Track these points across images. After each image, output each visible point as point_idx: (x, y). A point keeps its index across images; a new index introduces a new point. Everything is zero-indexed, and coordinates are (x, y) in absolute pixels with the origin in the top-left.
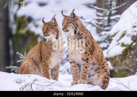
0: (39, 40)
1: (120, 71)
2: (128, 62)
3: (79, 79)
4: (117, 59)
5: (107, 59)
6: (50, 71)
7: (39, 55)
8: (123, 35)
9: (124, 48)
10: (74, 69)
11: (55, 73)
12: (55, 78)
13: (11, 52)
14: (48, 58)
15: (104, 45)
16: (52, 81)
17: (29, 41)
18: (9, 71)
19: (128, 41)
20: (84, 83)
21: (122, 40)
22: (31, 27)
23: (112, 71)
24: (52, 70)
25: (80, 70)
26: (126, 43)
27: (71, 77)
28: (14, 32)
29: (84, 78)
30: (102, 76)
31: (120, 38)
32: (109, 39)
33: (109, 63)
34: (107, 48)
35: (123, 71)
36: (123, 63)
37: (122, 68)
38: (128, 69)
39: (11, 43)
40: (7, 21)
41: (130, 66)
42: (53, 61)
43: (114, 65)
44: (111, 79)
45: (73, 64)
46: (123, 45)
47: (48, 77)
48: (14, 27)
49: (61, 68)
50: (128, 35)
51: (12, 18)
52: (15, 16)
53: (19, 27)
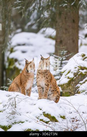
0: (21, 72)
1: (66, 93)
2: (71, 88)
3: (42, 96)
4: (65, 85)
5: (59, 86)
6: (26, 91)
7: (19, 81)
8: (69, 72)
9: (69, 80)
10: (40, 90)
11: (28, 92)
12: (29, 95)
13: (5, 78)
14: (25, 83)
15: (58, 77)
16: (27, 96)
17: (15, 73)
18: (3, 89)
19: (71, 75)
20: (45, 99)
21: (68, 75)
22: (17, 65)
23: (61, 93)
24: (27, 90)
25: (43, 91)
26: (70, 77)
27: (38, 95)
28: (7, 67)
29: (45, 95)
30: (56, 95)
31: (67, 74)
32: (61, 74)
33: (60, 87)
34: (59, 79)
35: (67, 93)
36: (68, 88)
37: (67, 91)
38: (70, 91)
39: (5, 73)
40: (3, 60)
41: (72, 90)
42: (28, 85)
43: (63, 89)
44: (61, 97)
45: (39, 87)
46: (68, 78)
47: (25, 94)
48: (7, 64)
49: (33, 89)
50: (72, 73)
51: (6, 59)
52: (8, 58)
53: (10, 64)
